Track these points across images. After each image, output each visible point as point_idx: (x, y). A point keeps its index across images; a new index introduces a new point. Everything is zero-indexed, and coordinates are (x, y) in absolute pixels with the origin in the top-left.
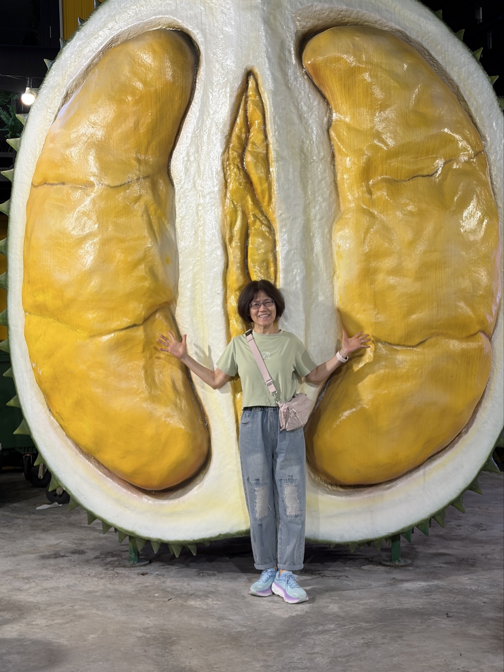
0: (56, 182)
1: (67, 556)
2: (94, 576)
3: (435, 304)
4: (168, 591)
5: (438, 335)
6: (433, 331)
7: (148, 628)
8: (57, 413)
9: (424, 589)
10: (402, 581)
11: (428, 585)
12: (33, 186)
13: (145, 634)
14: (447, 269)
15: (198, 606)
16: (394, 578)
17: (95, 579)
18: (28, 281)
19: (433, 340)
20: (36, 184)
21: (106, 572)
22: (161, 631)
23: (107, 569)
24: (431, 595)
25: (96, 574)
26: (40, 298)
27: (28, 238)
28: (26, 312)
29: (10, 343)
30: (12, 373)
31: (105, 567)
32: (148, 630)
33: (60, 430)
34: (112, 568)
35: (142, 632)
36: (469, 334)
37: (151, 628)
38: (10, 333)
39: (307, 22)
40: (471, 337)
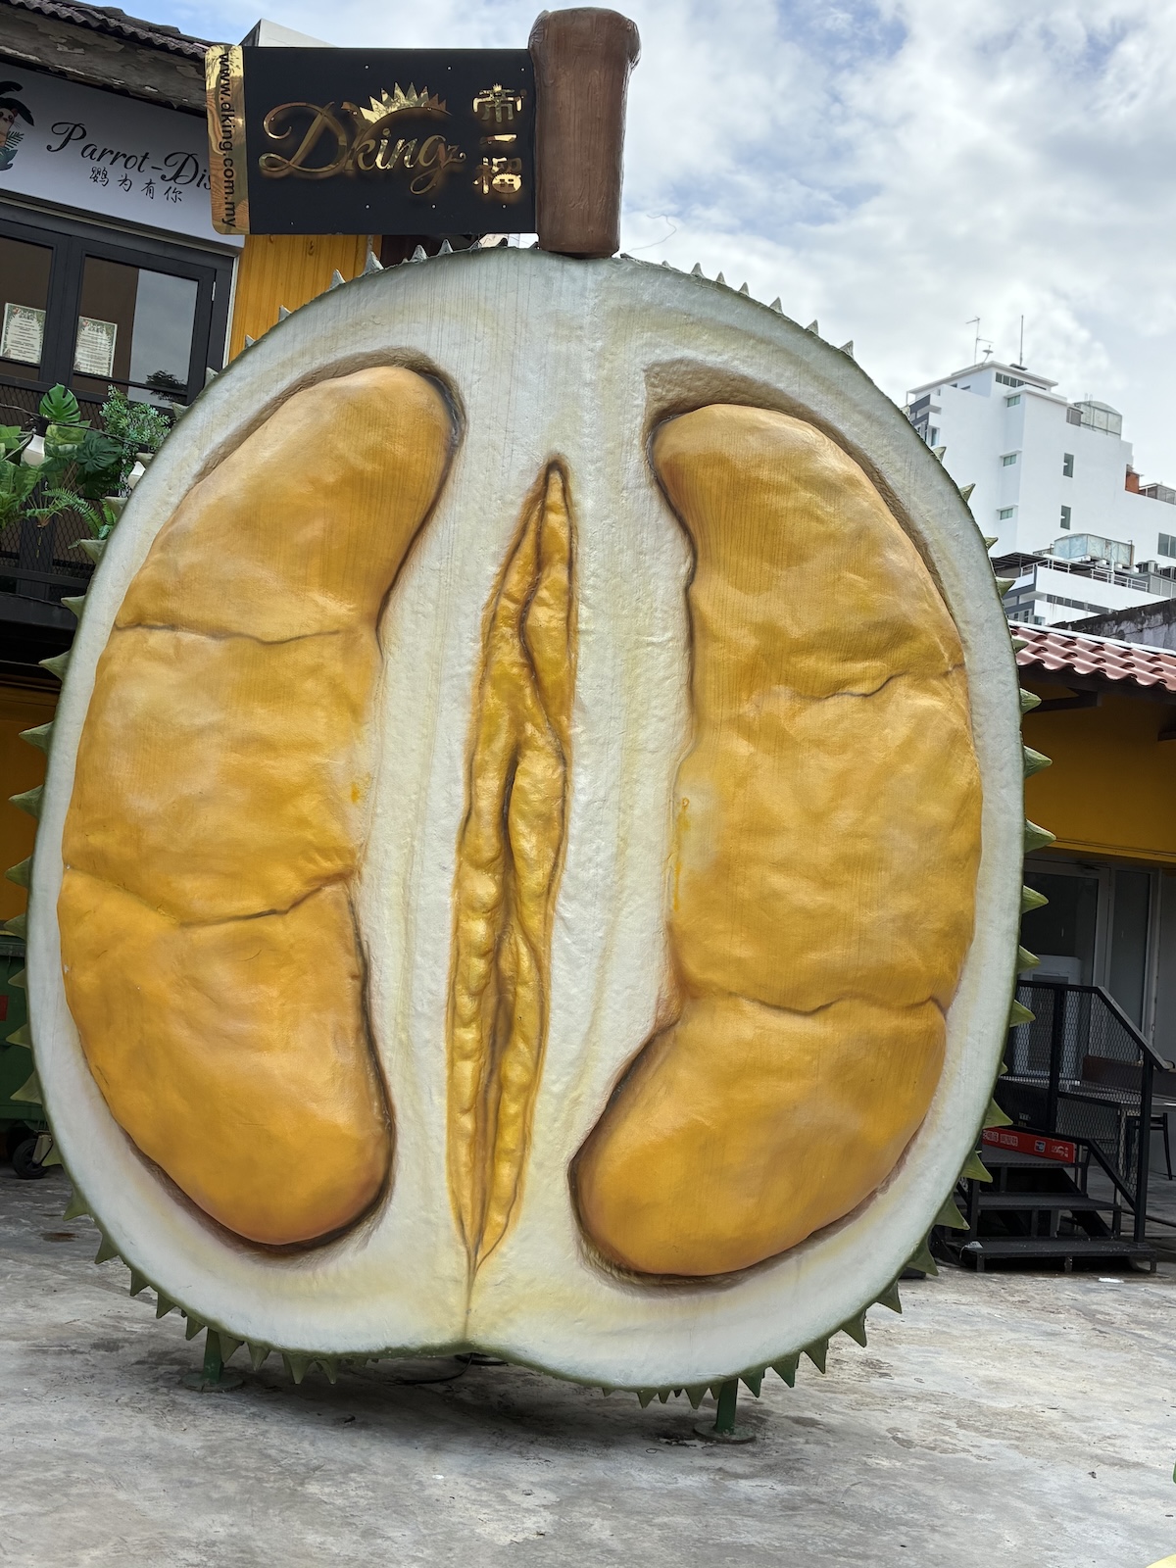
0: (159, 624)
1: (82, 1353)
2: (127, 1405)
3: (855, 937)
4: (269, 1456)
5: (854, 996)
6: (846, 988)
7: (214, 1544)
8: (98, 1068)
9: (782, 1501)
10: (737, 1476)
11: (790, 1493)
12: (116, 628)
13: (205, 1559)
14: (883, 873)
15: (324, 1498)
16: (720, 1469)
17: (128, 1411)
18: (79, 803)
19: (844, 1005)
20: (121, 625)
21: (152, 1396)
22: (240, 1555)
23: (155, 1391)
24: (795, 1515)
25: (131, 1398)
26: (96, 840)
27: (90, 724)
28: (66, 864)
29: (29, 921)
30: (24, 980)
31: (152, 1386)
32: (215, 1549)
33: (100, 1102)
34: (165, 1390)
35: (200, 1552)
36: (911, 1002)
37: (222, 1543)
38: (32, 903)
39: (668, 391)
40: (913, 1008)
